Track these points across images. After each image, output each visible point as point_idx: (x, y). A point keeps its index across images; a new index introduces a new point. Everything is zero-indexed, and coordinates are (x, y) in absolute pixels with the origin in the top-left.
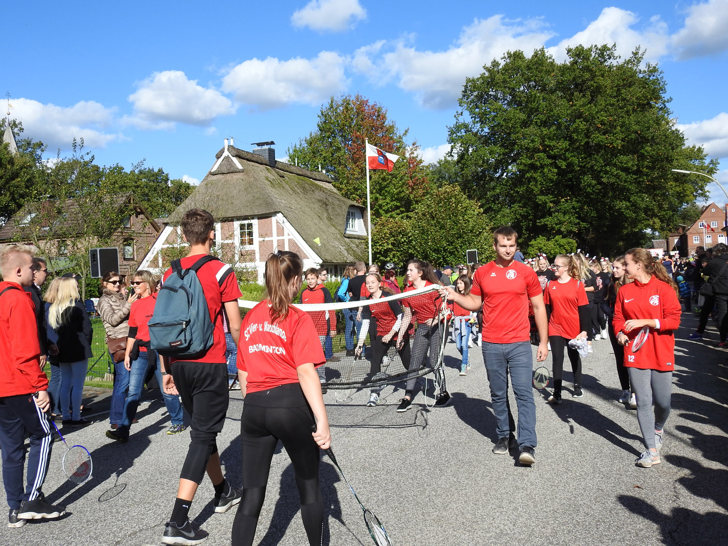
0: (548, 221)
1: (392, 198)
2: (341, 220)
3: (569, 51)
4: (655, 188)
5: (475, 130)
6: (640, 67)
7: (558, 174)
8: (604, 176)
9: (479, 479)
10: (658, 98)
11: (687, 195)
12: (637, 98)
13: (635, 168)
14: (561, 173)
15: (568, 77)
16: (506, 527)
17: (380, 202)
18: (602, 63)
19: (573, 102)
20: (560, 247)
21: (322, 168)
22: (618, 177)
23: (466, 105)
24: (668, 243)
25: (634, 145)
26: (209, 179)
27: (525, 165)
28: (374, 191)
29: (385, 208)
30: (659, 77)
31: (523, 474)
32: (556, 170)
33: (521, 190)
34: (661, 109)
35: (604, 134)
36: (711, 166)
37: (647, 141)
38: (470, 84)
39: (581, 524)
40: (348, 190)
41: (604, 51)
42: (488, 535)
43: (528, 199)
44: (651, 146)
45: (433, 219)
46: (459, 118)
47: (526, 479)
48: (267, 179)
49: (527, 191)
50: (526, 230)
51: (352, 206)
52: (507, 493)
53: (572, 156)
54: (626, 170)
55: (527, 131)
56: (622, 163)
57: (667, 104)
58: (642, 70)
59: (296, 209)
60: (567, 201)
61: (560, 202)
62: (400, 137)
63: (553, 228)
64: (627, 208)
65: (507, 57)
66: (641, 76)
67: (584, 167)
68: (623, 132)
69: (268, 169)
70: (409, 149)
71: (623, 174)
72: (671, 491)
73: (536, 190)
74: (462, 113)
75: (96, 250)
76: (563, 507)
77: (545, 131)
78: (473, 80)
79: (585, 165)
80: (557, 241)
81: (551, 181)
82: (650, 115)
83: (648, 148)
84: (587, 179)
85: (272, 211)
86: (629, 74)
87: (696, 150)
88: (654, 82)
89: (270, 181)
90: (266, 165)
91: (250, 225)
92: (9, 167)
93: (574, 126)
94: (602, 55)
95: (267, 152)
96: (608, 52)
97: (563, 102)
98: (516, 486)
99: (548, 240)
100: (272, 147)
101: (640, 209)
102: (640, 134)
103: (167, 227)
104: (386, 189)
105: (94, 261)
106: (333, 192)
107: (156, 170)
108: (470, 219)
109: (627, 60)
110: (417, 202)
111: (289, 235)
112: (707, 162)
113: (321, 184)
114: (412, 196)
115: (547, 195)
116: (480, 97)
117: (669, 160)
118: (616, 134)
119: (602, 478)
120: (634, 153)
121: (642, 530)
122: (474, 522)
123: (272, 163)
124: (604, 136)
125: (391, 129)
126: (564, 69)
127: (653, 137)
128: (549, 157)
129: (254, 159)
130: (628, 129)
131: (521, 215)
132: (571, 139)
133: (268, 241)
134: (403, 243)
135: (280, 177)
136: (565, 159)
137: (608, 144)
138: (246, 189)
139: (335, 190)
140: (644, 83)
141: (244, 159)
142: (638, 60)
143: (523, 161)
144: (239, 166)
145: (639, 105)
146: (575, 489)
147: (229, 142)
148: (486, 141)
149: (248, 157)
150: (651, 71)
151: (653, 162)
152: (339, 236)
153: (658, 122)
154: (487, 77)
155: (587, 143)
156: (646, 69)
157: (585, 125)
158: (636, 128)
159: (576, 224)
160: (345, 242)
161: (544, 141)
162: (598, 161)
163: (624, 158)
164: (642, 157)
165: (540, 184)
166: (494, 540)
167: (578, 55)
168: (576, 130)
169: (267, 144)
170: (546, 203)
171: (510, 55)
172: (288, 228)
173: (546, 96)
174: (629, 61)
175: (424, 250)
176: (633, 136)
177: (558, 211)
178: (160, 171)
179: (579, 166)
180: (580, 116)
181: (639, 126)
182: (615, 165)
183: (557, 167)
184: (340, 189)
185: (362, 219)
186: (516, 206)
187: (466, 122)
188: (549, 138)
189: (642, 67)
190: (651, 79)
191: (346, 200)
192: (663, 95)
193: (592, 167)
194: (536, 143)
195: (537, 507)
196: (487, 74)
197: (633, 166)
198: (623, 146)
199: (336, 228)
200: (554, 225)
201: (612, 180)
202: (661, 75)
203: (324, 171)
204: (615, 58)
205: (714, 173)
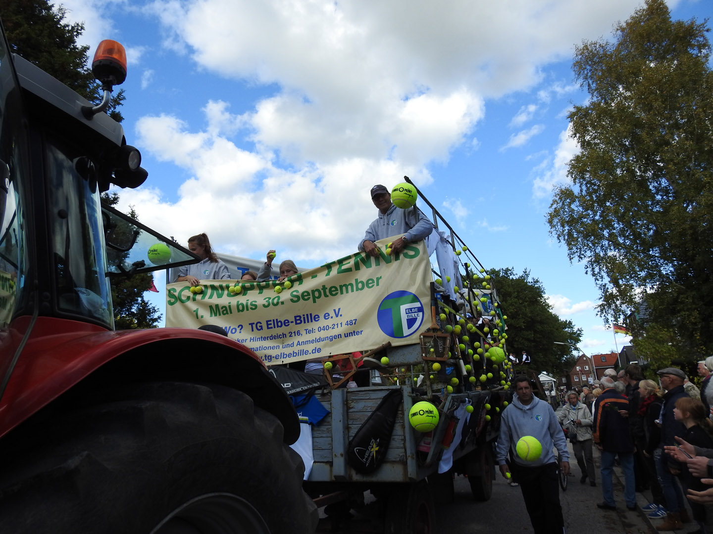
6: (528, 280)
8: (515, 343)
10: (541, 296)
11: (566, 350)
12: (529, 298)
13: (532, 339)
18: (507, 278)
30: (540, 286)
34: (544, 303)
36: (578, 332)
37: (538, 322)
41: (507, 271)
44: (541, 325)
54: (528, 340)
56: (525, 336)
57: (547, 301)
58: (530, 281)
66: (530, 284)
68: (523, 318)
83: (540, 327)
86: (523, 283)
87: (567, 322)
88: (539, 288)
94: (506, 273)
96: (510, 272)
102: (533, 318)
109: (521, 276)
112: (575, 330)
120: (531, 330)
127: (541, 320)
130: (526, 316)
140: (532, 287)
142: (527, 275)
150: (535, 282)
153: (543, 311)
156: (533, 281)
158: (530, 315)
163: (526, 333)
164: (536, 332)
167: (493, 274)
176: (530, 320)
181: (532, 314)
189: (530, 279)
190: (536, 286)
192: (544, 295)
198: (524, 326)
202: (542, 284)
204: (514, 275)
205: (581, 336)
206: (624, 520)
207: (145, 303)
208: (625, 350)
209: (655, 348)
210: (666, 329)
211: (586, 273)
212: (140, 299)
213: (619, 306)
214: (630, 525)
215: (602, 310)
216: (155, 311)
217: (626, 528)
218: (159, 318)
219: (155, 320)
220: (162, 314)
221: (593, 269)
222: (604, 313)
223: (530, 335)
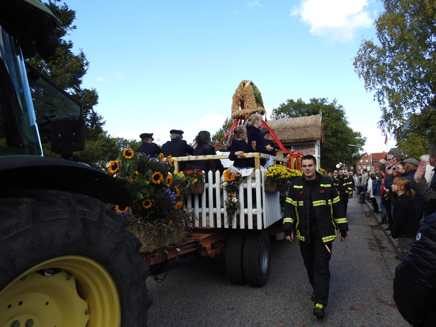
3: (311, 100)
8: (324, 145)
10: (343, 116)
12: (335, 117)
13: (335, 142)
18: (322, 104)
24: (348, 168)
34: (344, 120)
36: (364, 139)
37: (339, 132)
54: (333, 143)
57: (346, 119)
64: (332, 157)
66: (336, 108)
68: (330, 129)
71: (331, 145)
83: (340, 135)
86: (332, 108)
87: (358, 133)
88: (342, 111)
94: (322, 101)
96: (325, 100)
101: (337, 156)
102: (337, 130)
112: (362, 138)
118: (328, 130)
120: (335, 137)
126: (308, 106)
127: (341, 131)
130: (332, 128)
140: (338, 111)
142: (335, 103)
145: (336, 119)
150: (340, 107)
153: (343, 125)
156: (338, 106)
158: (335, 128)
163: (331, 139)
164: (337, 138)
167: (314, 101)
171: (289, 101)
174: (332, 103)
176: (335, 130)
182: (328, 141)
190: (340, 110)
192: (344, 116)
196: (280, 107)
198: (331, 134)
201: (327, 147)
202: (344, 108)
204: (327, 102)
205: (365, 142)
206: (380, 245)
207: (95, 113)
208: (392, 150)
209: (411, 148)
210: (420, 137)
211: (374, 100)
212: (91, 111)
213: (392, 121)
214: (384, 248)
215: (381, 124)
216: (101, 118)
217: (381, 249)
218: (104, 123)
219: (102, 124)
220: (105, 121)
221: (379, 97)
222: (383, 126)
223: (334, 140)
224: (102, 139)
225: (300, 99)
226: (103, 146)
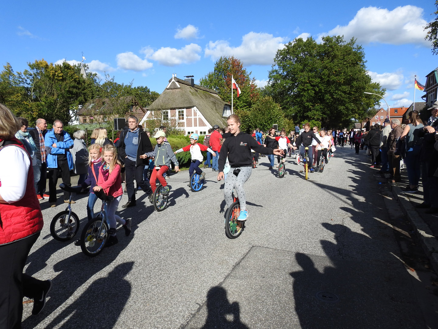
0: (309, 114)
1: (243, 102)
2: (221, 110)
4: (357, 100)
5: (280, 73)
6: (354, 46)
7: (315, 93)
8: (335, 95)
9: (264, 214)
10: (361, 60)
11: (371, 104)
12: (351, 61)
13: (349, 92)
14: (316, 93)
15: (322, 50)
16: (271, 232)
17: (238, 104)
18: (337, 44)
19: (323, 61)
20: (314, 125)
21: (214, 88)
22: (341, 95)
23: (277, 62)
24: (361, 124)
25: (349, 82)
26: (166, 91)
27: (301, 89)
28: (236, 99)
29: (240, 106)
30: (362, 51)
31: (282, 213)
32: (314, 92)
33: (298, 100)
34: (362, 65)
35: (336, 76)
36: (382, 92)
37: (354, 79)
38: (279, 52)
39: (302, 232)
40: (224, 97)
41: (338, 39)
42: (263, 235)
43: (301, 104)
44: (356, 82)
45: (260, 111)
46: (273, 67)
47: (283, 215)
48: (190, 92)
49: (301, 100)
50: (299, 117)
51: (226, 105)
52: (274, 220)
53: (321, 86)
54: (345, 92)
55: (302, 74)
56: (343, 89)
57: (365, 63)
58: (355, 48)
59: (202, 105)
60: (318, 105)
61: (315, 106)
62: (248, 75)
63: (311, 117)
64: (344, 109)
65: (295, 41)
66: (354, 50)
67: (326, 91)
68: (344, 76)
69: (191, 88)
70: (251, 81)
71: (343, 94)
72: (341, 222)
73: (305, 100)
74: (275, 65)
75: (116, 119)
76: (295, 226)
77: (310, 74)
78: (281, 50)
79: (327, 90)
80: (312, 122)
81: (312, 96)
82: (357, 68)
83: (355, 83)
84: (327, 96)
85: (192, 105)
86: (349, 49)
87: (376, 84)
88: (361, 53)
89: (191, 93)
90: (190, 86)
91: (183, 111)
92: (83, 84)
93: (323, 72)
94: (337, 40)
95: (191, 80)
96: (340, 39)
97: (319, 61)
98: (278, 218)
99: (309, 121)
100: (193, 78)
101: (349, 109)
102: (352, 76)
103: (148, 111)
104: (241, 98)
105: (116, 123)
106: (218, 98)
107: (144, 87)
108: (275, 112)
109: (348, 43)
110: (254, 104)
111: (199, 116)
112: (381, 90)
113: (213, 95)
114: (252, 101)
115: (309, 102)
116: (283, 58)
117: (364, 89)
118: (341, 76)
119: (314, 216)
120: (348, 85)
121: (326, 236)
122: (259, 230)
123: (193, 85)
124: (336, 78)
125: (244, 72)
126: (320, 46)
127: (357, 78)
128: (312, 86)
129: (185, 83)
130: (346, 74)
131: (298, 111)
132: (321, 78)
133: (190, 118)
134: (247, 121)
135: (196, 91)
136: (318, 87)
137: (337, 80)
138: (181, 96)
139: (219, 98)
140: (355, 54)
141: (180, 83)
142: (353, 43)
143: (300, 87)
144: (179, 86)
145: (352, 63)
146: (302, 220)
147: (175, 75)
148: (285, 78)
149: (182, 82)
150: (359, 48)
151: (356, 89)
152: (220, 117)
153: (360, 71)
154: (287, 50)
155: (328, 80)
156: (357, 48)
157: (328, 72)
158: (350, 74)
159: (321, 116)
160: (222, 120)
161: (309, 79)
162: (332, 88)
163: (344, 87)
164: (352, 87)
165: (307, 98)
166: (265, 237)
167: (327, 40)
168: (324, 74)
169: (191, 76)
170: (309, 106)
172: (199, 113)
173: (312, 58)
175: (255, 124)
176: (349, 77)
177: (313, 109)
178: (146, 87)
179: (324, 90)
180: (326, 68)
181: (352, 73)
182: (340, 90)
183: (314, 90)
184: (221, 97)
185: (230, 111)
186: (296, 107)
187: (277, 69)
188: (312, 78)
189: (355, 46)
190: (358, 52)
191: (223, 102)
192: (363, 59)
193: (330, 90)
194: (306, 80)
195: (285, 225)
196: (286, 48)
197: (348, 90)
198: (344, 82)
199: (219, 114)
200: (312, 116)
201: (338, 97)
203: (215, 89)
204: (343, 42)
223: (346, 88)
224: (72, 79)
225: (311, 38)
226: (74, 87)
